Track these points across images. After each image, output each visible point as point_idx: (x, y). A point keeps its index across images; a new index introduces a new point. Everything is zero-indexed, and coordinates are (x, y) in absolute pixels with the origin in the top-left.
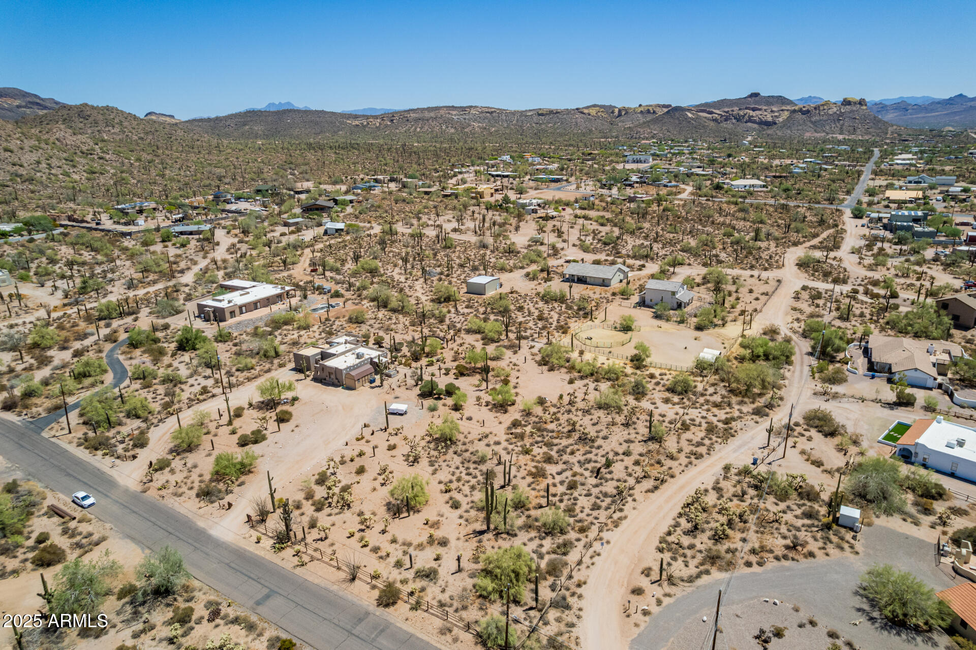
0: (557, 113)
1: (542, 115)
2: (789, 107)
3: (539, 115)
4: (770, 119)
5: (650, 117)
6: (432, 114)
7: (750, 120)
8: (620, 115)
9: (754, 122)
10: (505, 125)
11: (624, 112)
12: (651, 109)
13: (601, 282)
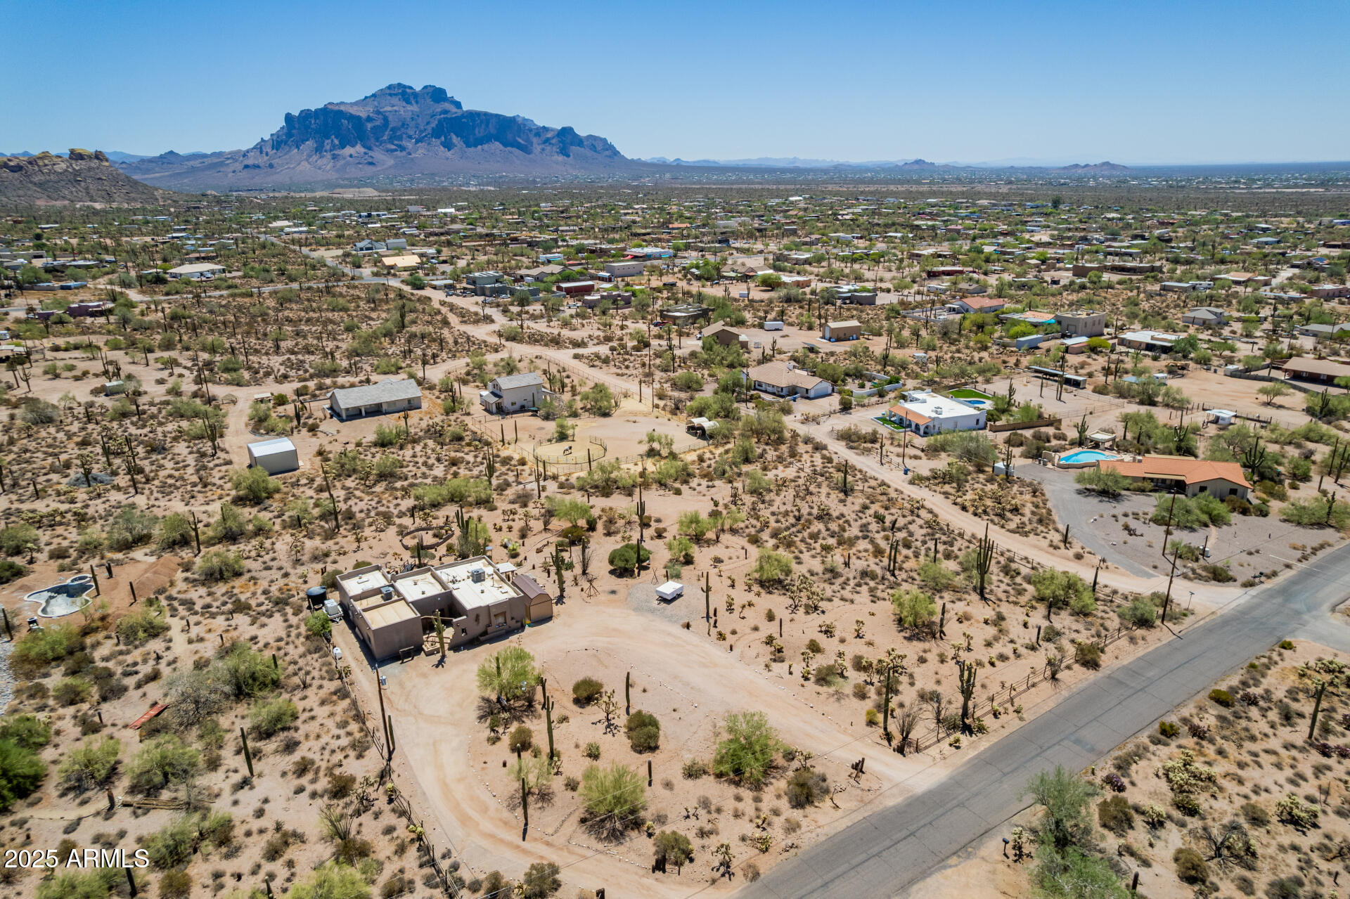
13: (405, 405)
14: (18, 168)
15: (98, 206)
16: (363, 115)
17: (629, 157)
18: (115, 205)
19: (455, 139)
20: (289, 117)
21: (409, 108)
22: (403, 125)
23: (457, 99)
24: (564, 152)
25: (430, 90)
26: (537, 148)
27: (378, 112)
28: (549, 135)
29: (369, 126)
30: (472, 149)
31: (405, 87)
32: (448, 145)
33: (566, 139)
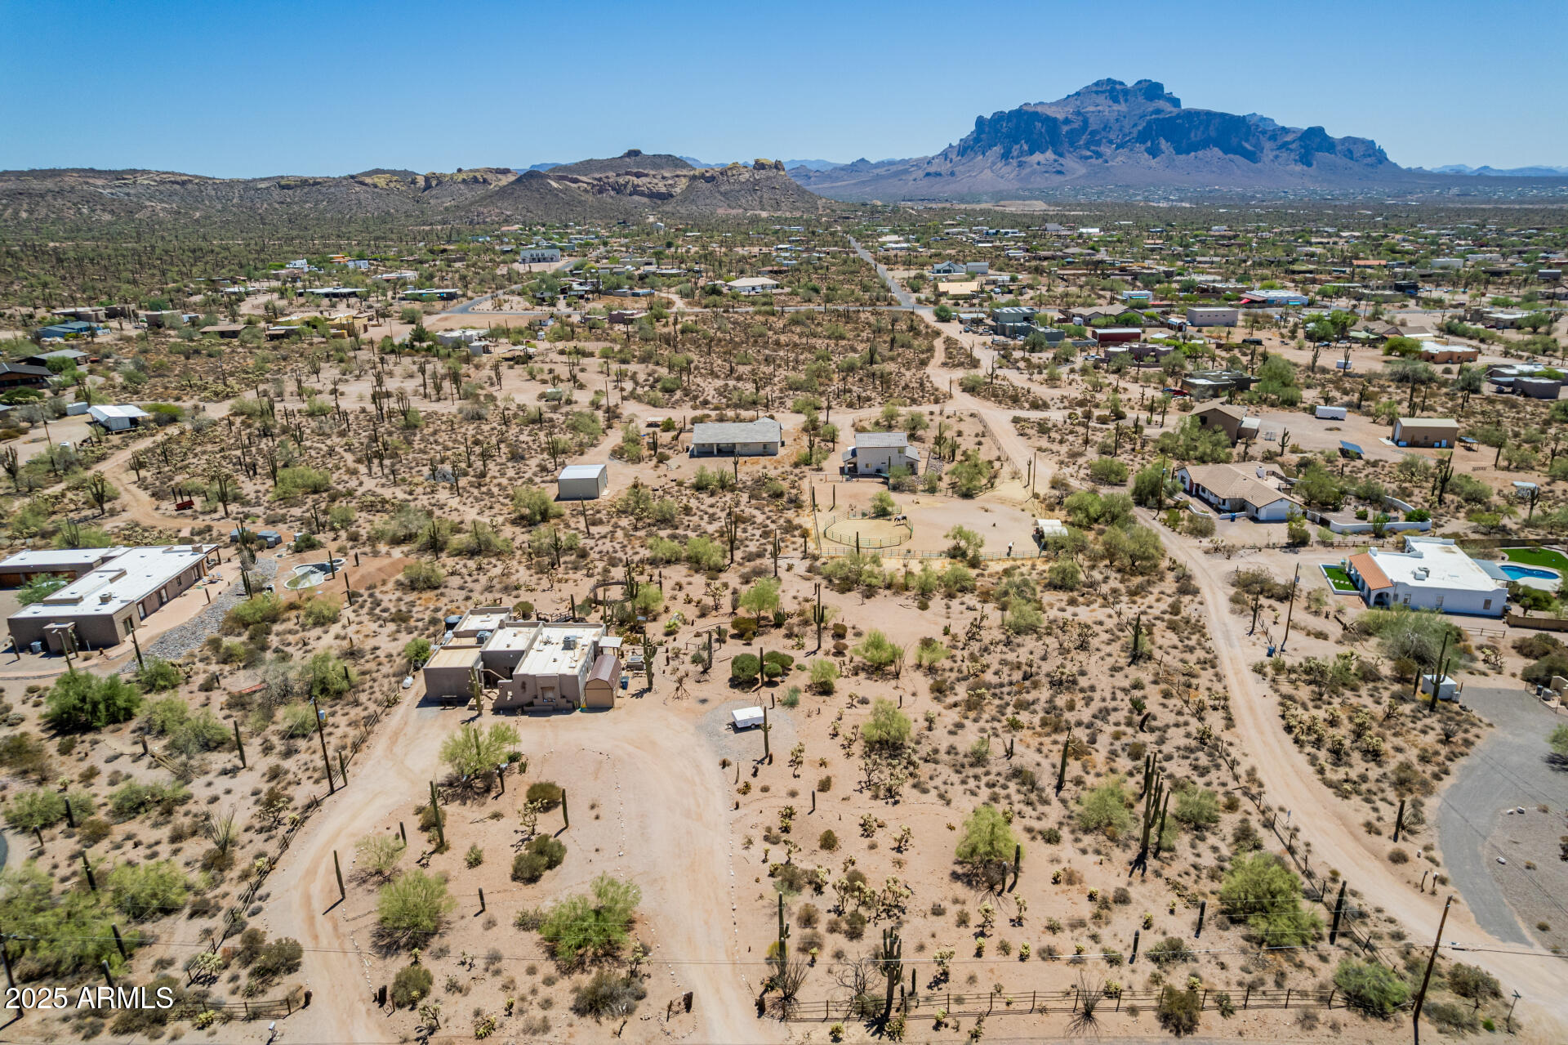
0: (316, 183)
1: (288, 187)
2: (685, 172)
3: (283, 187)
4: (663, 190)
5: (480, 191)
6: (49, 184)
7: (636, 191)
8: (428, 187)
9: (642, 194)
10: (219, 207)
11: (433, 182)
12: (478, 175)
13: (761, 448)
14: (712, 179)
15: (764, 214)
16: (1060, 116)
17: (1404, 166)
18: (779, 214)
19: (1164, 144)
20: (980, 121)
21: (1116, 107)
22: (1104, 129)
23: (1176, 95)
24: (1305, 160)
25: (1144, 85)
26: (1268, 153)
27: (1078, 113)
28: (1289, 138)
29: (1065, 129)
30: (1183, 157)
31: (1115, 82)
32: (1154, 152)
33: (1313, 142)
